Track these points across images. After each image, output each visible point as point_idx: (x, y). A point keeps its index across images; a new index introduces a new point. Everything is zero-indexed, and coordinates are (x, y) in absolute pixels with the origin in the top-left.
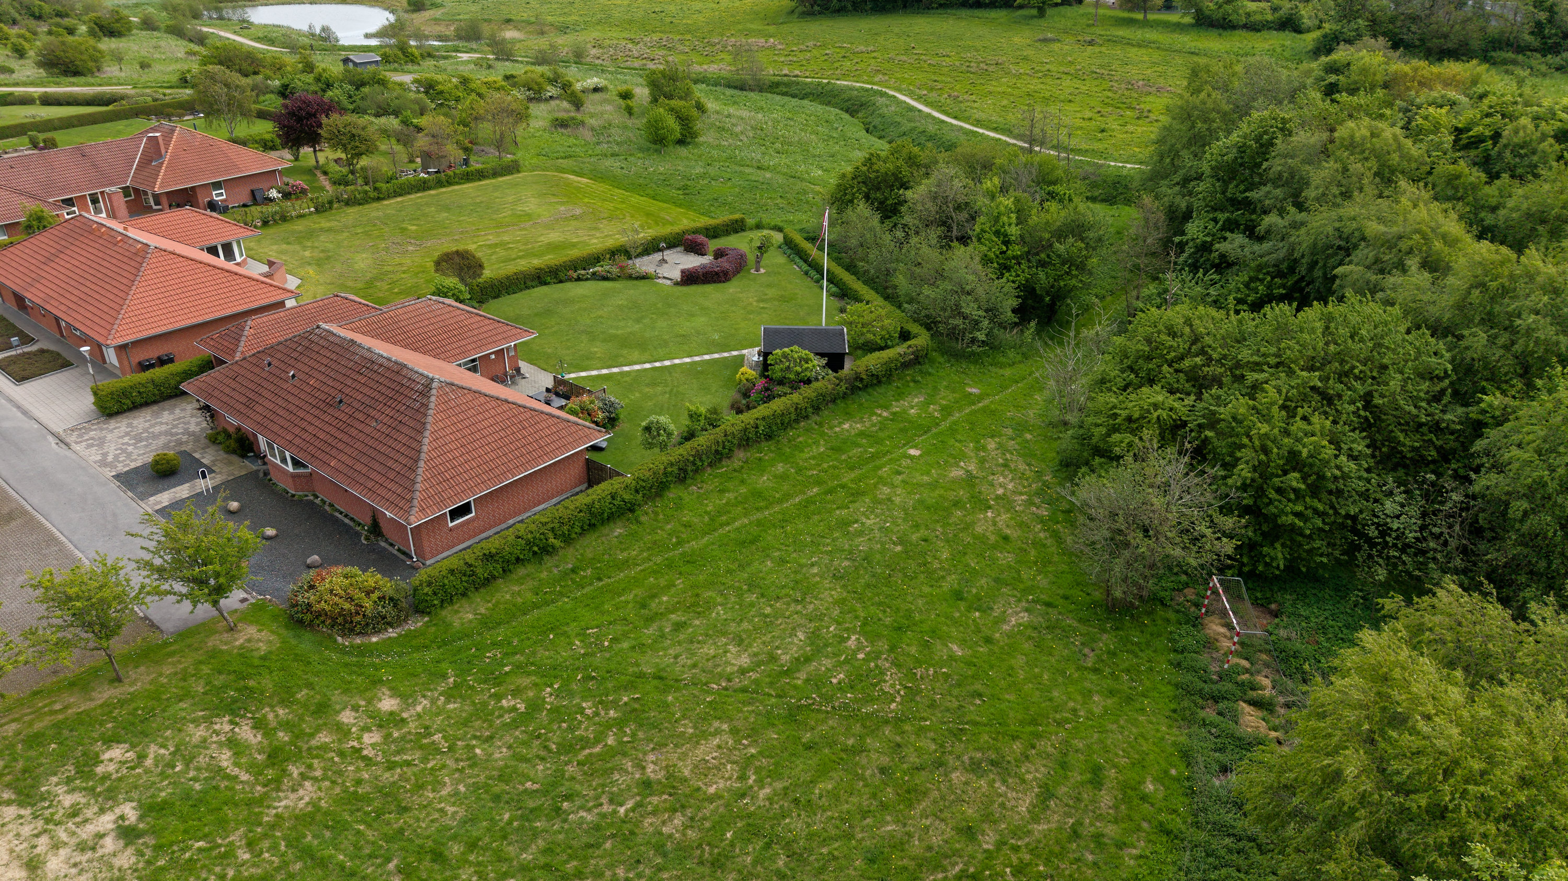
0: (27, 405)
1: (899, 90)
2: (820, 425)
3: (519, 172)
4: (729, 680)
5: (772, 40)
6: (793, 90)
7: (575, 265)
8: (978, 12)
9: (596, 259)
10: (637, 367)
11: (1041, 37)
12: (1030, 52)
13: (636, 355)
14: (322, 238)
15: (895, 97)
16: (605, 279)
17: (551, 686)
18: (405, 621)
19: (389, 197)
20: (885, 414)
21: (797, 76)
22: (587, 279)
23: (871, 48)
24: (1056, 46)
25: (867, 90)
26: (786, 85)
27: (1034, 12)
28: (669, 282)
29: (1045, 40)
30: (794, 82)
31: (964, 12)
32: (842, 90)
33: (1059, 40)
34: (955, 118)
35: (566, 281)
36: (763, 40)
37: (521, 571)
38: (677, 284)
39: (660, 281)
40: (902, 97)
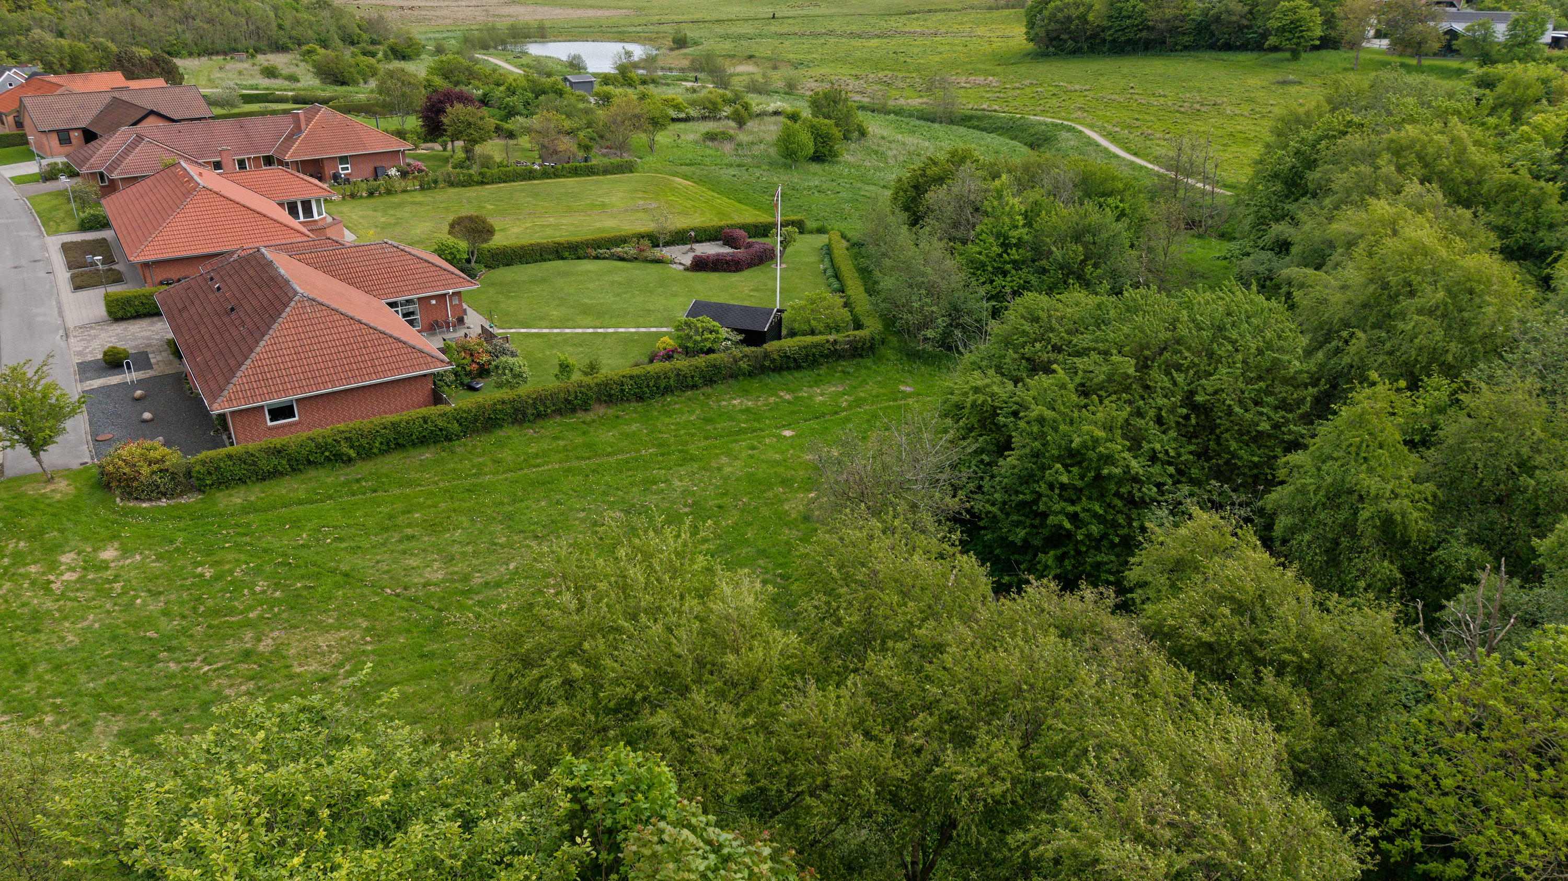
0: (66, 307)
1: (1091, 127)
2: (708, 397)
3: (631, 172)
4: (406, 588)
5: (991, 78)
6: (985, 124)
7: (597, 244)
8: (1224, 55)
9: (622, 240)
10: (580, 331)
11: (1280, 78)
12: (1260, 94)
13: (588, 320)
14: (406, 209)
15: (1081, 132)
16: (622, 259)
17: (248, 564)
18: (181, 494)
19: (493, 183)
20: (788, 397)
21: (995, 111)
22: (604, 258)
23: (1088, 87)
24: (1293, 90)
25: (1056, 125)
26: (979, 119)
27: (1288, 55)
28: (681, 267)
29: (1284, 83)
30: (986, 116)
31: (1208, 55)
32: (1032, 125)
33: (1300, 83)
34: (1135, 154)
35: (585, 258)
36: (982, 78)
37: (312, 473)
38: (687, 269)
39: (674, 266)
40: (1088, 132)
